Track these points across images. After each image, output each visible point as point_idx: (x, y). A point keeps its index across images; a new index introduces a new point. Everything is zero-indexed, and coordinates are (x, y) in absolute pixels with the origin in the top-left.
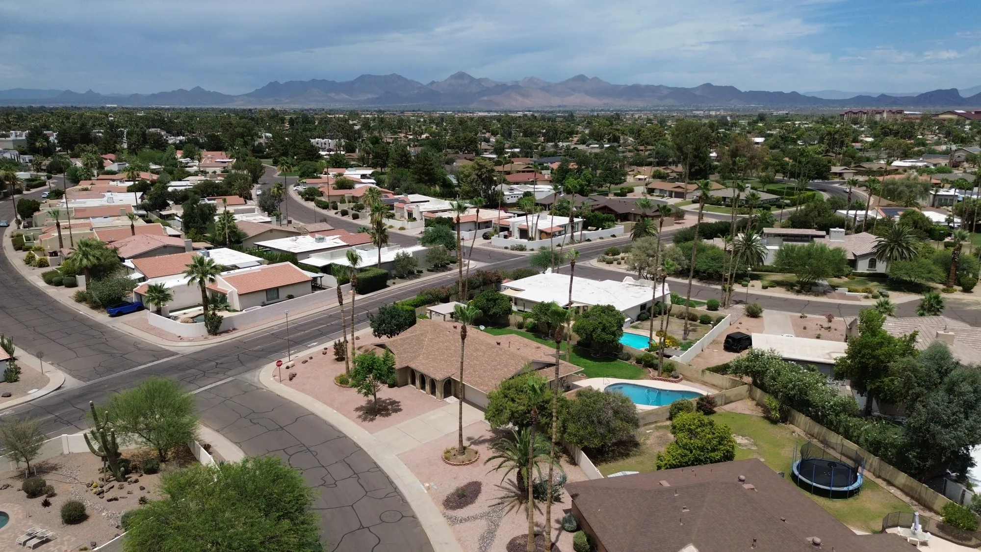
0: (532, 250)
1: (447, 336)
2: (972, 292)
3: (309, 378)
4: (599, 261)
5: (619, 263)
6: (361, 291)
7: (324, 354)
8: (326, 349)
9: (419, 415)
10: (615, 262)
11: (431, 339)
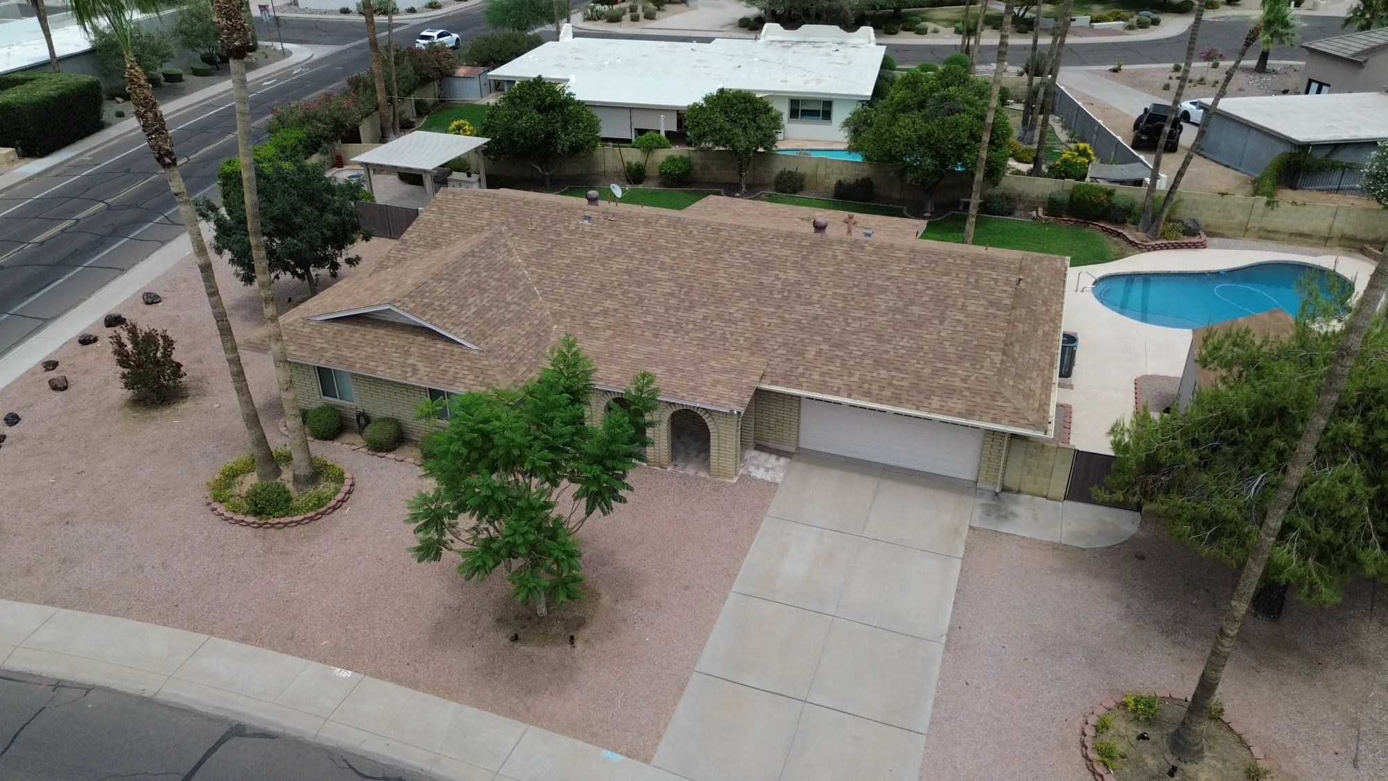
0: (412, 10)
1: (596, 236)
2: (1238, 5)
3: (67, 520)
4: (589, 19)
5: (635, 19)
6: (30, 150)
7: (59, 386)
8: (51, 365)
9: (731, 575)
10: (627, 16)
11: (538, 255)
